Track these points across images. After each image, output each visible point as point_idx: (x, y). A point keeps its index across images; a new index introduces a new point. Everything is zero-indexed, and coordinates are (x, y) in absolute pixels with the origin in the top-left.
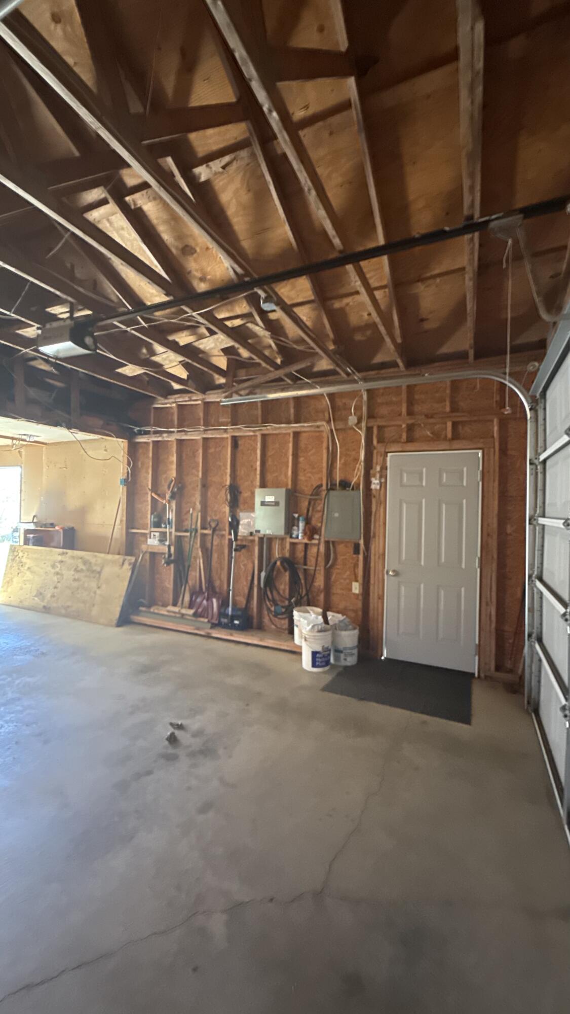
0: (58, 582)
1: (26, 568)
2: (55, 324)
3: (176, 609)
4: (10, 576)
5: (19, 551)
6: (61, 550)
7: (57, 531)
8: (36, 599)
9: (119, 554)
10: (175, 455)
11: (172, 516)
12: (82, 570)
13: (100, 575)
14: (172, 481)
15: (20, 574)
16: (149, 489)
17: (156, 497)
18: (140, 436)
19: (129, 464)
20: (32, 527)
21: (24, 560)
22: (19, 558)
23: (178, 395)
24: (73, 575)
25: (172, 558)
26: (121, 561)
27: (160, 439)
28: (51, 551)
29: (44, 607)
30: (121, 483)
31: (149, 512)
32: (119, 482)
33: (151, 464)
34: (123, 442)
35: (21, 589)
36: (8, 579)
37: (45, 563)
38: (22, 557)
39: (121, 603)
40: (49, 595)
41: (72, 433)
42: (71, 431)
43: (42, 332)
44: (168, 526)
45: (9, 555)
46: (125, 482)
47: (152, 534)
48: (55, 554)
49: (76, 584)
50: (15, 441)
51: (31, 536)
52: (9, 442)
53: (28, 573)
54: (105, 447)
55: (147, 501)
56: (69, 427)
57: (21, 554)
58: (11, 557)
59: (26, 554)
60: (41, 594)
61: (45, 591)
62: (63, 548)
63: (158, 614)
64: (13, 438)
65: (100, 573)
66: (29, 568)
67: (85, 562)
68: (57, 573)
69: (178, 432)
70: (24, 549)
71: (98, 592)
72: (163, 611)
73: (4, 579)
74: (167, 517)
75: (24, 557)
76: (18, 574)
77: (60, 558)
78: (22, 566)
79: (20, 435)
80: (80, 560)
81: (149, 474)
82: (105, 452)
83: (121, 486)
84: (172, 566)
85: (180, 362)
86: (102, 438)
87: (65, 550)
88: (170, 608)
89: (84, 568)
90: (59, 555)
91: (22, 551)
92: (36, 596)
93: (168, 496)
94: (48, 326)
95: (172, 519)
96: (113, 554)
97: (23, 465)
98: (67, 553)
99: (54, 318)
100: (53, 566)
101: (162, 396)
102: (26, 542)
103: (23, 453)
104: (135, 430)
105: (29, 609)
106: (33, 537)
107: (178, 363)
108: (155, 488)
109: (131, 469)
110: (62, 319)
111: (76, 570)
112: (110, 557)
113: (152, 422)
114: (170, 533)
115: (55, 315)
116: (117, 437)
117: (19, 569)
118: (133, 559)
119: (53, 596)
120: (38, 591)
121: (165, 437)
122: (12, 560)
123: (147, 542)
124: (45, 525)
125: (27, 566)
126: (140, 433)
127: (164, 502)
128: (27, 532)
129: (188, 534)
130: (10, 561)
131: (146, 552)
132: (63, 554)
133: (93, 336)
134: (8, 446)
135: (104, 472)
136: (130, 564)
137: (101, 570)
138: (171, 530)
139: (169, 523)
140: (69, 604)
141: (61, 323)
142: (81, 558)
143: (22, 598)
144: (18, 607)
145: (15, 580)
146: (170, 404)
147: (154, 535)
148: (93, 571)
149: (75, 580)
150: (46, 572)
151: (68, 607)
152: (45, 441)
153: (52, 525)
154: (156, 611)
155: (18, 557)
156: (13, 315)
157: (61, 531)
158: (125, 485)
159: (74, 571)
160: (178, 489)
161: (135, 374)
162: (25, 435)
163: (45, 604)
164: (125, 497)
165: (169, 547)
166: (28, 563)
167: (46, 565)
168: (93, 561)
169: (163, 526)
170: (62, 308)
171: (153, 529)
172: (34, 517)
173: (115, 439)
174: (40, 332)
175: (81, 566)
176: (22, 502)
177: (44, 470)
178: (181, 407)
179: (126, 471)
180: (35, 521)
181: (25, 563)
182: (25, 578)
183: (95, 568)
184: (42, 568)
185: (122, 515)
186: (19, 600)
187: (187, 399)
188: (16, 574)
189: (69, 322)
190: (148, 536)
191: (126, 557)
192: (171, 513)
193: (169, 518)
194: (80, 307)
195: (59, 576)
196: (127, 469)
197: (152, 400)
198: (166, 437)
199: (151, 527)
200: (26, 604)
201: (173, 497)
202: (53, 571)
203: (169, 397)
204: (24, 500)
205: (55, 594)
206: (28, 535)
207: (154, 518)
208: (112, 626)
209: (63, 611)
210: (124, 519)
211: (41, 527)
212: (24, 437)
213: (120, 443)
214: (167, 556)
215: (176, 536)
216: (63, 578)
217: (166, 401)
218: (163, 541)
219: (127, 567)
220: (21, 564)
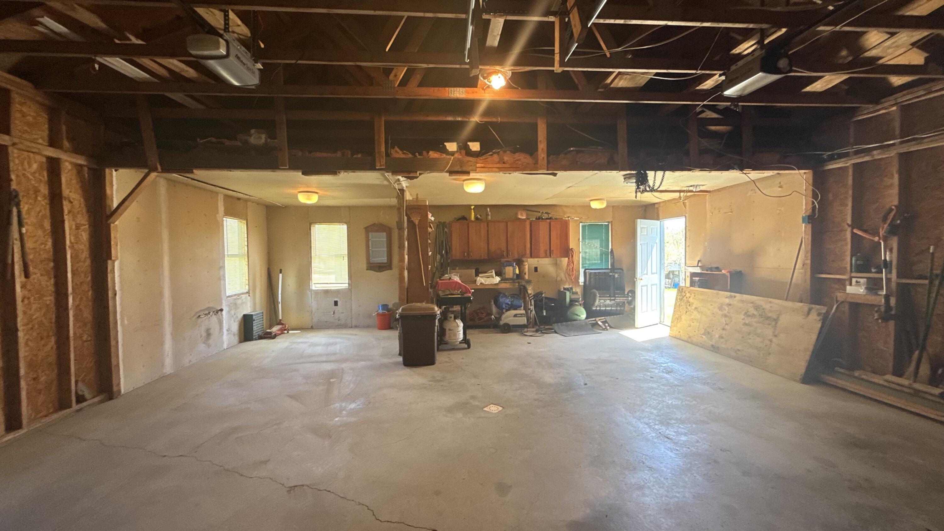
0: (726, 324)
1: (693, 308)
2: (740, 63)
3: (905, 382)
4: (679, 313)
5: (687, 292)
6: (729, 294)
7: (724, 274)
8: (704, 337)
9: (801, 302)
10: (896, 176)
11: (890, 257)
12: (753, 316)
13: (776, 323)
14: (891, 210)
15: (688, 313)
16: (848, 224)
17: (859, 233)
18: (832, 162)
19: (815, 196)
20: (698, 270)
21: (691, 300)
22: (687, 298)
23: (901, 94)
24: (743, 319)
25: (893, 312)
26: (806, 309)
27: (867, 159)
28: (718, 294)
29: (712, 346)
30: (803, 222)
31: (848, 253)
32: (801, 221)
33: (850, 192)
34: (805, 173)
35: (690, 326)
36: (677, 316)
37: (711, 305)
38: (690, 297)
39: (808, 358)
40: (717, 336)
41: (745, 174)
42: (745, 172)
43: (726, 78)
44: (884, 270)
45: (677, 295)
46: (810, 219)
47: (854, 280)
48: (723, 297)
49: (745, 329)
50: (682, 194)
51: (697, 279)
52: (677, 195)
53: (695, 313)
54: (780, 183)
55: (845, 240)
56: (741, 169)
57: (688, 295)
58: (679, 297)
59: (693, 295)
60: (709, 333)
61: (713, 331)
62: (731, 291)
63: (871, 382)
64: (680, 191)
65: (776, 320)
66: (696, 308)
67: (757, 308)
68: (726, 316)
69: (902, 143)
70: (691, 290)
71: (774, 340)
72: (877, 379)
73: (673, 316)
74: (883, 259)
75: (691, 298)
76: (686, 312)
77: (727, 301)
78: (689, 305)
79: (687, 187)
80: (751, 305)
81: (847, 205)
82: (780, 189)
83: (804, 225)
84: (892, 323)
85: (913, 44)
86: (778, 174)
87: (732, 294)
88: (889, 377)
89: (755, 313)
90: (726, 298)
91: (689, 292)
92: (704, 334)
93: (882, 233)
94: (733, 68)
95: (891, 262)
96: (793, 301)
97: (687, 215)
98: (735, 297)
99: (740, 57)
100: (721, 308)
101: (870, 102)
102: (692, 284)
103: (687, 204)
104: (825, 157)
105: (696, 345)
106: (699, 280)
107: (911, 47)
108: (857, 222)
109: (817, 203)
110: (748, 54)
111: (747, 314)
112: (789, 304)
113: (852, 140)
114: (888, 280)
115: (740, 54)
116: (799, 169)
117: (687, 308)
118: (824, 310)
119: (721, 337)
120: (705, 330)
121: (877, 155)
122: (680, 299)
123: (845, 290)
124: (711, 269)
125: (694, 306)
126: (832, 158)
127: (876, 239)
128: (693, 275)
129: (927, 282)
130: (679, 300)
131: (843, 302)
132: (731, 297)
133: (788, 56)
134: (674, 199)
135: (778, 211)
136: (819, 314)
137: (778, 318)
138: (889, 276)
139: (886, 267)
140: (739, 347)
141: (750, 58)
142: (752, 303)
143: (691, 335)
144: (687, 342)
145: (683, 317)
146: (886, 109)
147: (857, 282)
148: (768, 318)
149: (745, 324)
150: (713, 314)
151: (739, 350)
152: (709, 190)
153: (718, 269)
154: (864, 377)
155: (685, 297)
156: (699, 72)
157: (728, 274)
158: (809, 223)
159: (744, 315)
160: (901, 221)
161: (830, 86)
162: (691, 186)
163: (714, 344)
164: (809, 237)
165: (887, 297)
166: (696, 304)
167: (712, 306)
168: (767, 306)
169: (873, 270)
170: (749, 42)
171: (853, 274)
172: (699, 261)
173: (797, 172)
174: (723, 78)
175: (752, 311)
176: (687, 248)
177: (708, 216)
178: (905, 109)
179: (810, 206)
180: (699, 265)
181: (693, 303)
182: (692, 317)
183: (770, 315)
184: (709, 310)
185: (805, 257)
186: (688, 336)
187: (922, 93)
188: (685, 312)
189: (757, 54)
190: (847, 283)
191: (813, 306)
192: (888, 253)
193: (885, 259)
194: (773, 30)
195: (726, 319)
196: (813, 203)
197: (854, 111)
198: (879, 154)
199: (851, 272)
200: (695, 340)
201: (893, 230)
202: (720, 313)
203: (883, 100)
204: (689, 246)
205: (723, 335)
206: (694, 278)
207: (856, 260)
208: (795, 380)
209: (733, 354)
210: (809, 262)
211: (707, 271)
212: (691, 188)
213: (802, 175)
214: (883, 309)
215: (898, 284)
216: (731, 321)
217: (879, 107)
218: (875, 289)
219: (814, 316)
220: (689, 304)
